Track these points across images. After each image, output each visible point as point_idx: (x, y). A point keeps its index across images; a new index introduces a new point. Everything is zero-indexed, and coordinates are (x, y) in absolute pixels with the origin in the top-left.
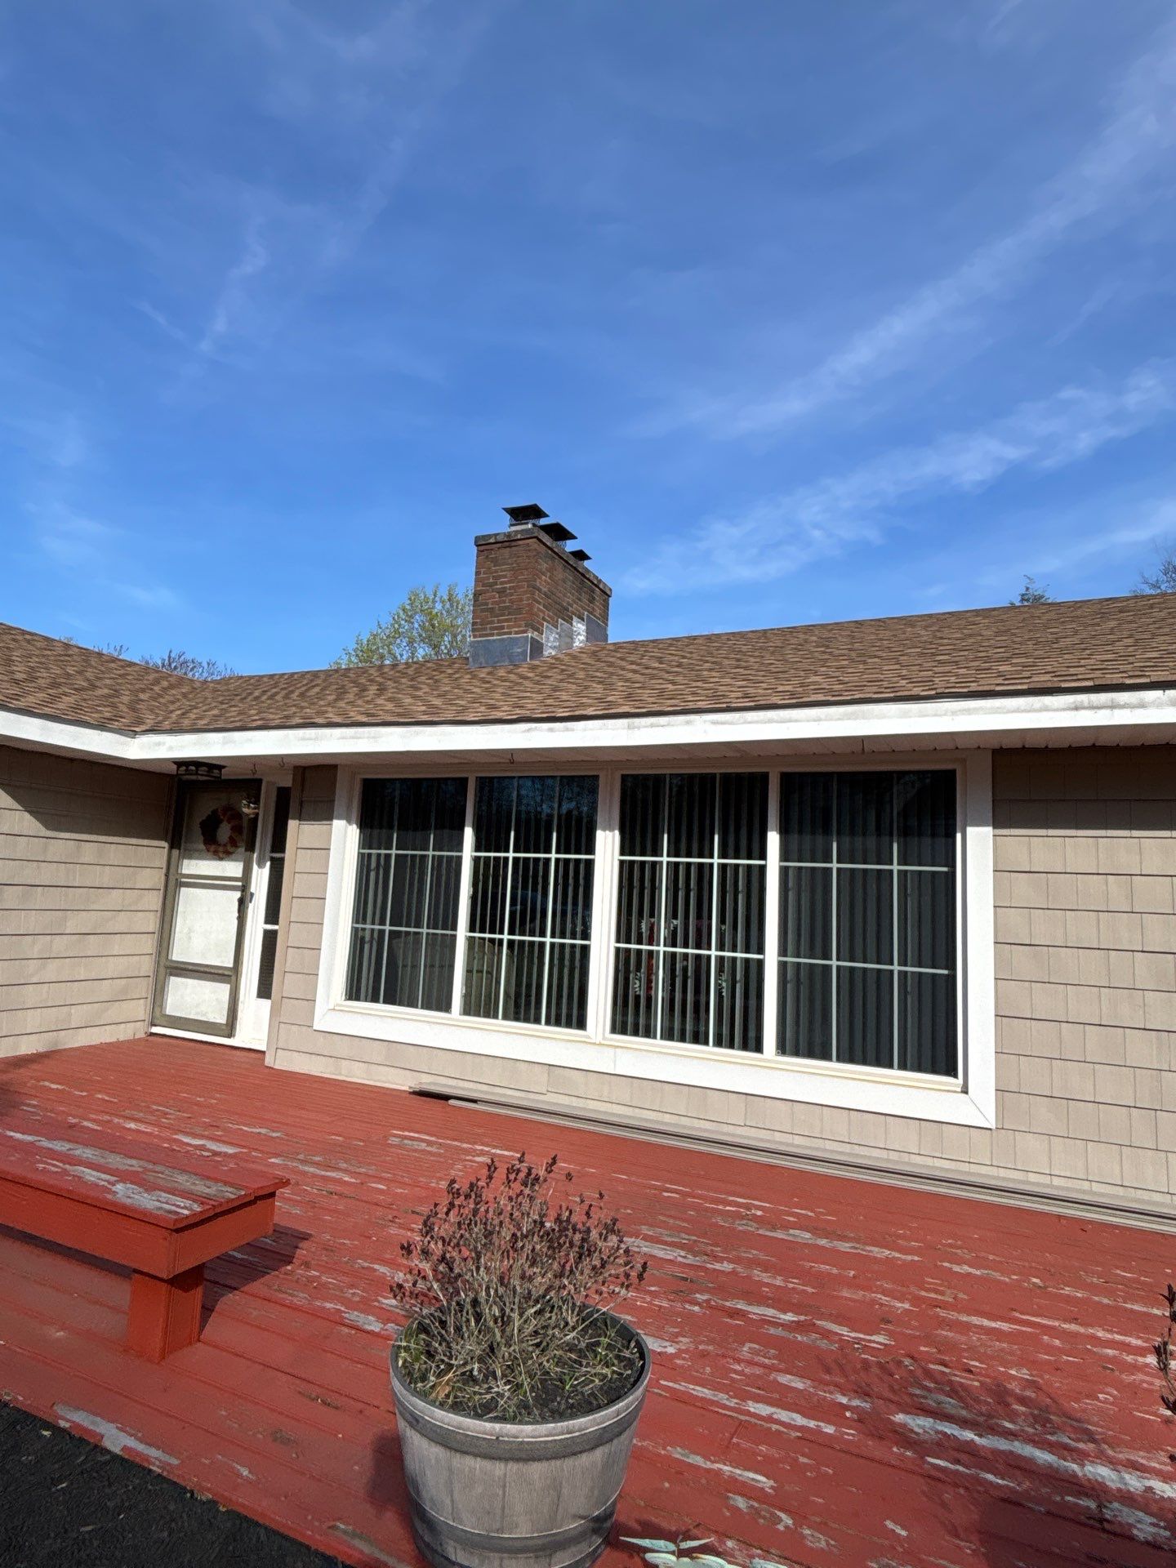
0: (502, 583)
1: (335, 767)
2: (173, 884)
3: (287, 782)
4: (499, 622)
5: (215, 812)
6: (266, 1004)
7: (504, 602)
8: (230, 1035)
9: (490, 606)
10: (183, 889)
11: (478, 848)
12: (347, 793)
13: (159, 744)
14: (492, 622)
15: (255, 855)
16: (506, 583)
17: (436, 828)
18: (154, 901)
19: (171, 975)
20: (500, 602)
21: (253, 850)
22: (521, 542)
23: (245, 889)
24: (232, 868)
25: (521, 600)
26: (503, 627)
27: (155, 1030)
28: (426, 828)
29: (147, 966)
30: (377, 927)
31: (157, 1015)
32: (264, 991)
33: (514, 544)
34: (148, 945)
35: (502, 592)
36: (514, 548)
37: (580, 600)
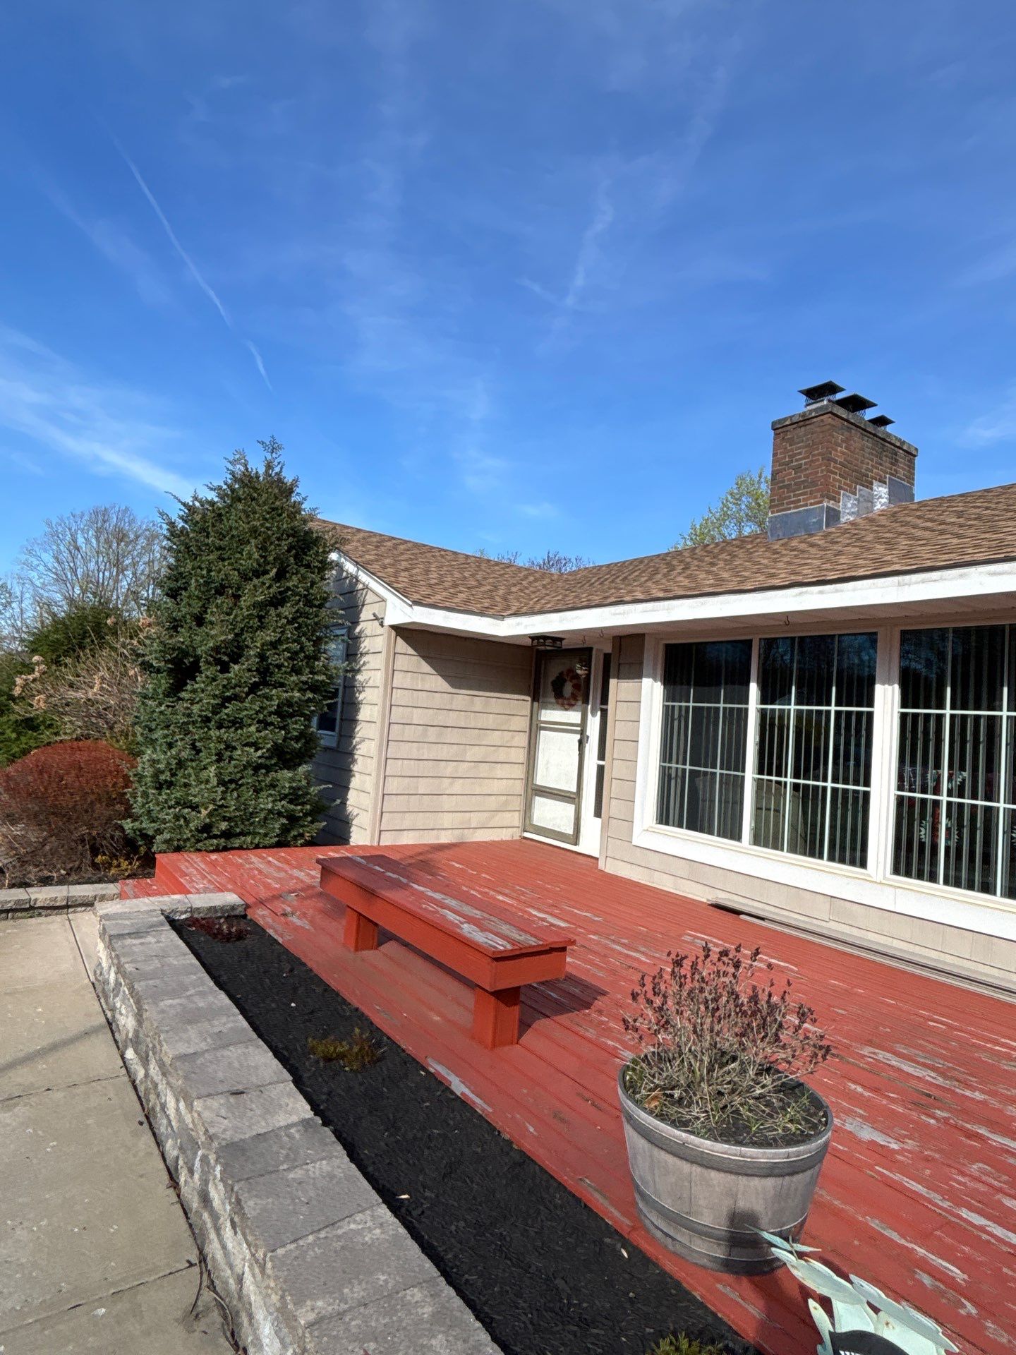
0: (797, 460)
1: (642, 636)
2: (535, 728)
3: (608, 649)
4: (795, 496)
5: (561, 674)
6: (599, 820)
7: (800, 477)
8: (576, 844)
9: (786, 483)
10: (542, 732)
11: (764, 700)
12: (653, 656)
13: (518, 624)
14: (790, 497)
15: (589, 707)
16: (801, 459)
17: (726, 684)
18: (522, 740)
19: (536, 795)
20: (796, 478)
21: (588, 704)
22: (815, 420)
23: (582, 732)
24: (573, 716)
25: (817, 473)
26: (799, 501)
27: (527, 835)
28: (718, 684)
29: (519, 787)
30: (680, 766)
31: (527, 824)
32: (598, 813)
33: (807, 422)
34: (519, 772)
35: (798, 469)
36: (808, 427)
37: (881, 464)
